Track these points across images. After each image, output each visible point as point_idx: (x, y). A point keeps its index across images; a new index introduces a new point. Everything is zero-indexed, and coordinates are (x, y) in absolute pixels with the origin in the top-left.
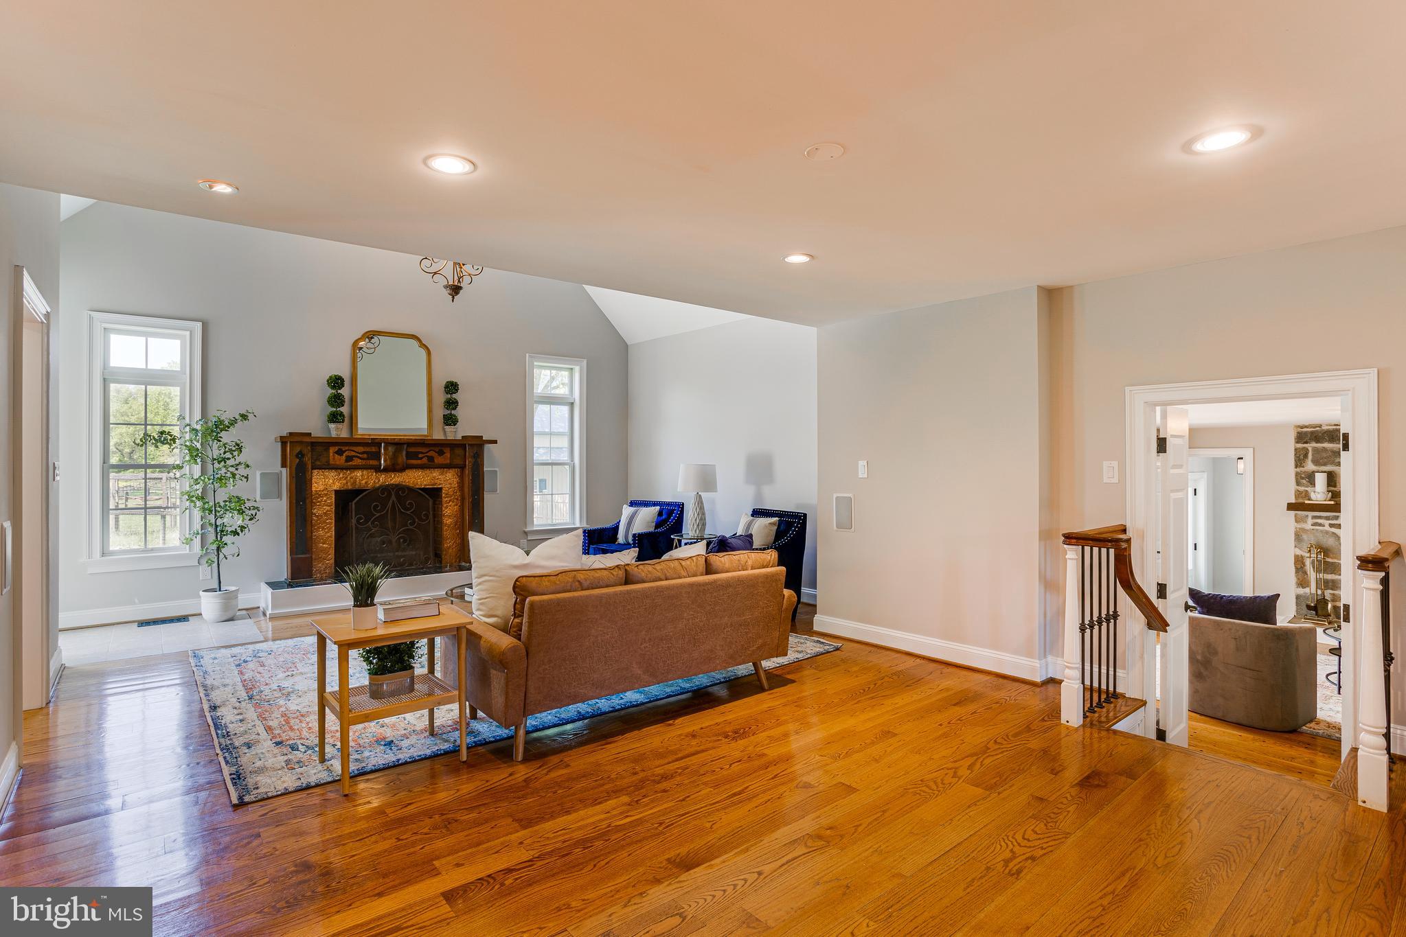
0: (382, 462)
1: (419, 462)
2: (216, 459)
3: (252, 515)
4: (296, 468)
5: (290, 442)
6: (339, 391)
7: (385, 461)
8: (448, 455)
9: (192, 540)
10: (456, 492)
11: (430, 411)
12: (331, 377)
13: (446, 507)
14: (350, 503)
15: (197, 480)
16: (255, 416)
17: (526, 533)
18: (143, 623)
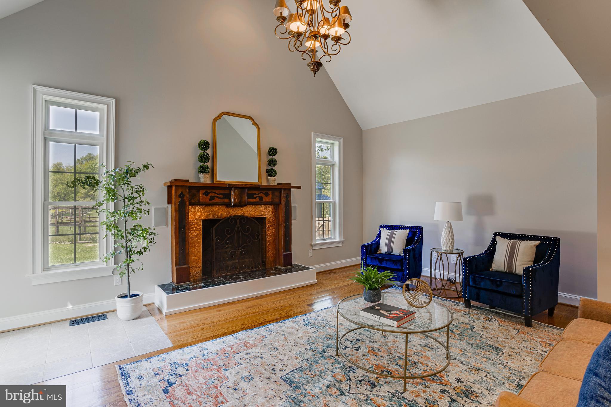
0: (233, 200)
1: (254, 200)
2: (126, 198)
3: (151, 239)
4: (179, 205)
5: (175, 186)
6: (206, 152)
7: (235, 200)
8: (270, 196)
9: (109, 259)
10: (274, 220)
11: (260, 167)
12: (201, 142)
13: (268, 230)
14: (212, 229)
15: (113, 213)
16: (153, 167)
17: (312, 245)
18: (74, 322)
